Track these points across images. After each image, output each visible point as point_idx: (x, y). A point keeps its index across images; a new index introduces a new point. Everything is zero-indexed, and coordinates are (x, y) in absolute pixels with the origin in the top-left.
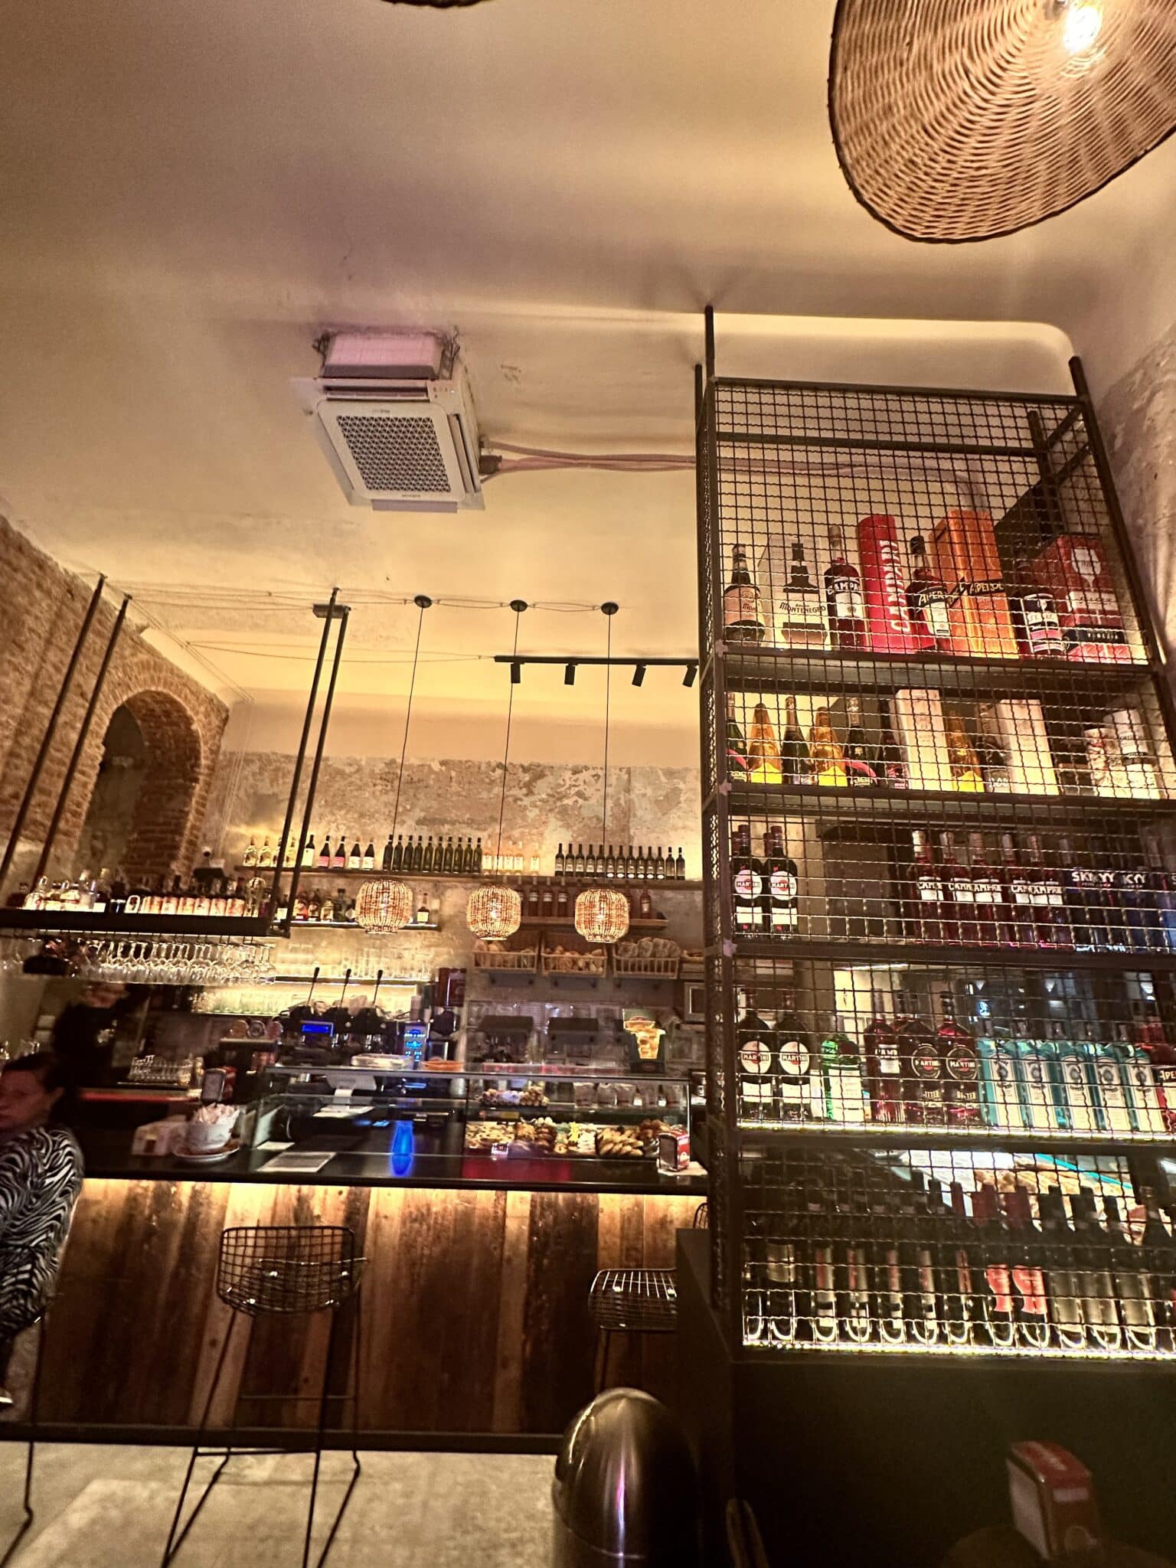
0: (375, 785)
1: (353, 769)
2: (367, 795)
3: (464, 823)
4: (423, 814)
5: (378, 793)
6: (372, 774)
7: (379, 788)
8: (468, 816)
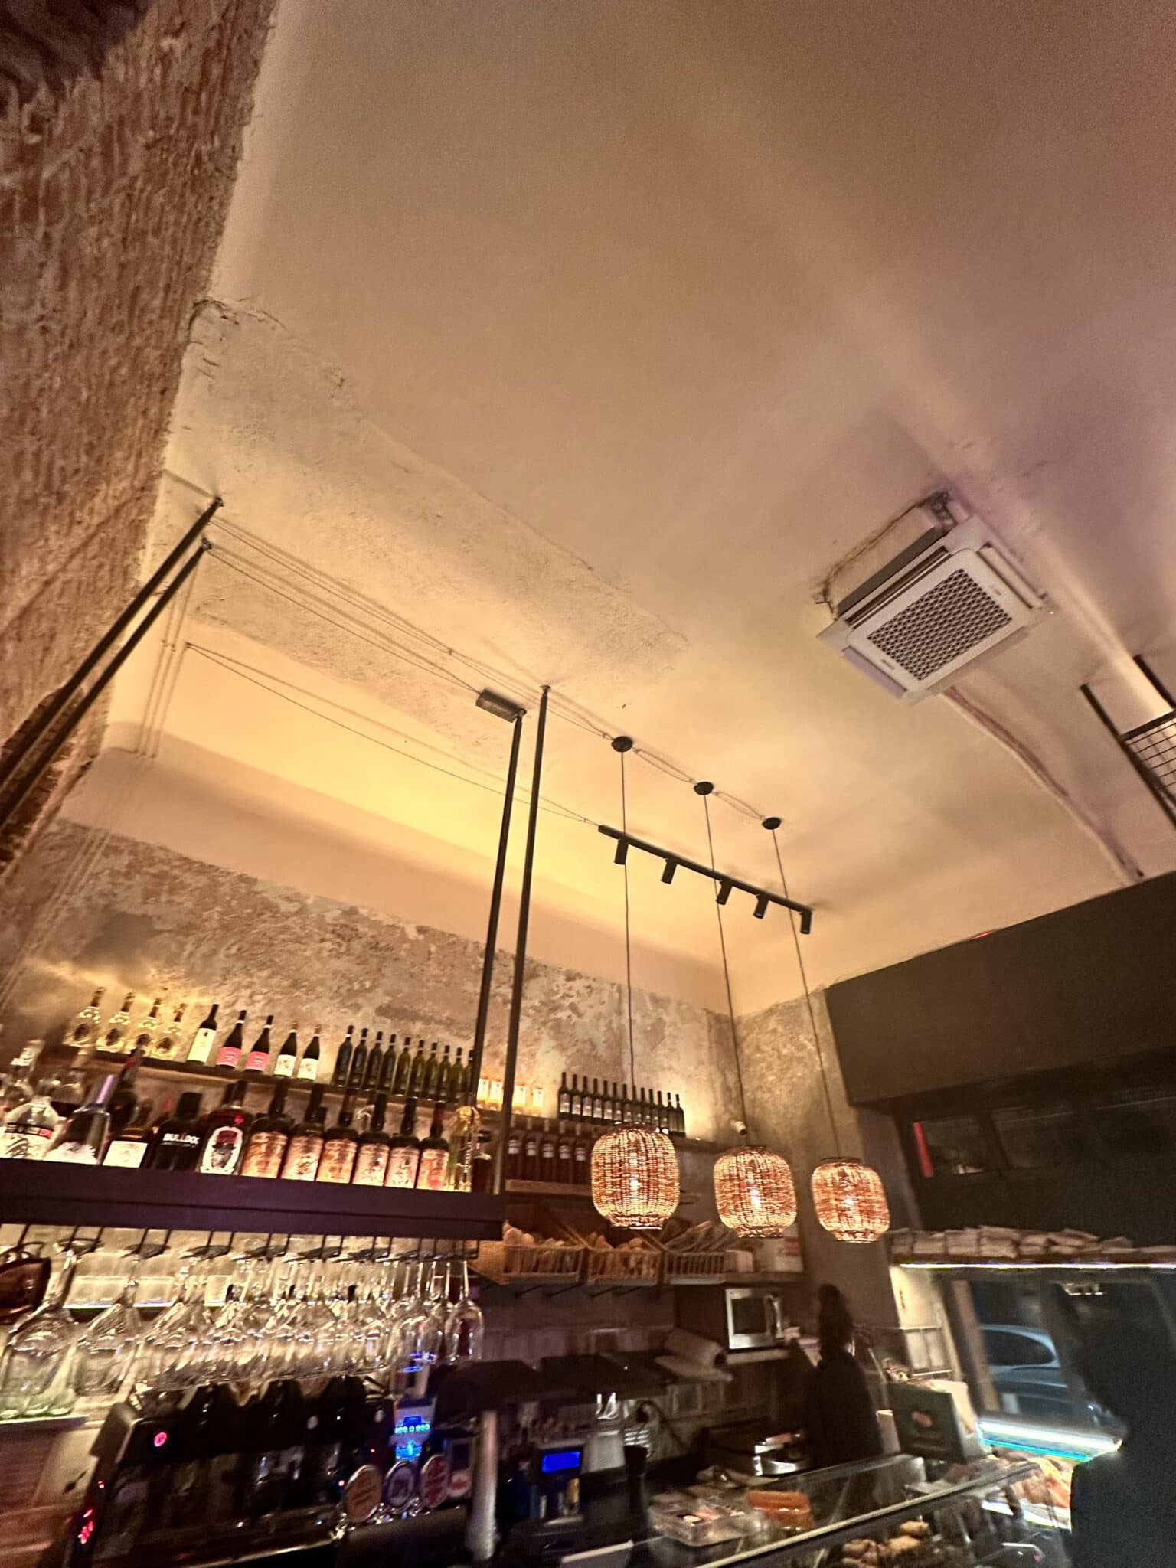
0: (322, 940)
1: (293, 907)
2: (308, 953)
3: (440, 1022)
4: (387, 999)
5: (325, 954)
6: (320, 922)
7: (328, 945)
8: (447, 1014)
